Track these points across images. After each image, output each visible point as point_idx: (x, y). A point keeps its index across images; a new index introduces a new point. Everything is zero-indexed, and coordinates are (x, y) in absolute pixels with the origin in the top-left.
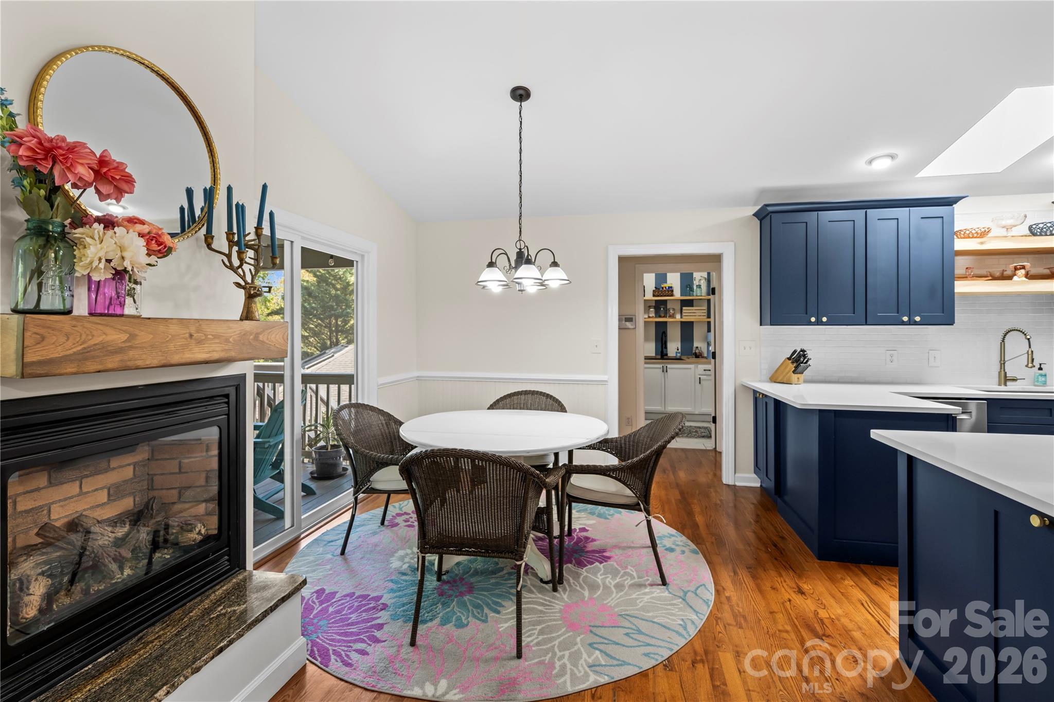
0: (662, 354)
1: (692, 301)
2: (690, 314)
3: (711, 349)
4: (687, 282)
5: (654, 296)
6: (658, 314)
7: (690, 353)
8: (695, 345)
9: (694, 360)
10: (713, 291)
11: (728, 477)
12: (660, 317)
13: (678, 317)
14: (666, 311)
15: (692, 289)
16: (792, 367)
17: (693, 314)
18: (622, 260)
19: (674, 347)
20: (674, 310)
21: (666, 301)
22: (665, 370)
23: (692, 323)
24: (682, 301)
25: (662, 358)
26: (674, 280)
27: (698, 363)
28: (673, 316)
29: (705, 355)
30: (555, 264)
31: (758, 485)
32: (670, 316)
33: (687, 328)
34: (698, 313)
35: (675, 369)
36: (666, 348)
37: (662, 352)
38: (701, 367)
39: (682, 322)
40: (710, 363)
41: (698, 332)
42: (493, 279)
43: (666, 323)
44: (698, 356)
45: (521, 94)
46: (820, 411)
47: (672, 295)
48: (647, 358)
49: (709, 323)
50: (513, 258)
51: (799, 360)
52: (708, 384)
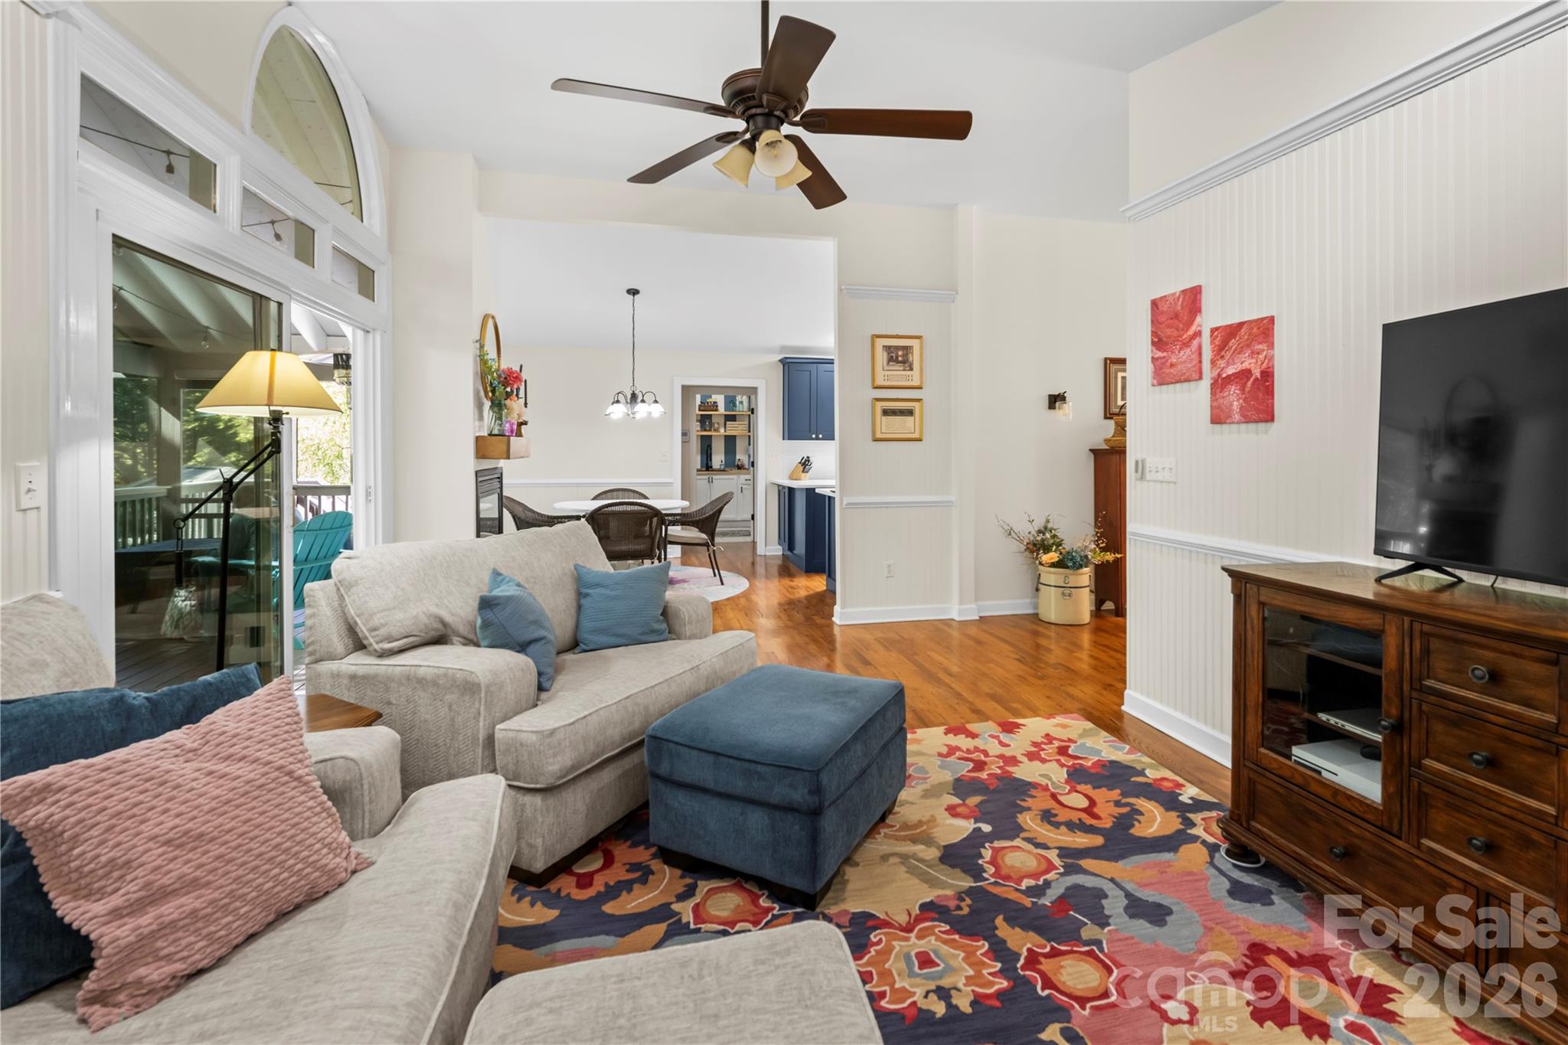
0: (707, 467)
1: (735, 416)
2: (734, 428)
3: (752, 460)
4: (731, 402)
5: (700, 410)
6: (703, 428)
7: (733, 465)
8: (738, 457)
9: (736, 471)
10: (752, 411)
11: (761, 550)
12: (705, 430)
13: (722, 430)
14: (711, 424)
15: (735, 405)
16: (801, 468)
17: (735, 429)
18: (684, 387)
19: (718, 459)
20: (718, 424)
21: (711, 415)
22: (711, 481)
23: (735, 437)
24: (726, 415)
25: (707, 470)
26: (720, 399)
27: (739, 474)
28: (717, 430)
29: (747, 467)
30: (656, 401)
31: (781, 553)
32: (715, 430)
33: (730, 441)
34: (741, 427)
35: (718, 478)
36: (711, 460)
37: (707, 464)
38: (743, 477)
39: (725, 436)
40: (749, 474)
41: (740, 445)
42: (618, 411)
43: (711, 436)
44: (740, 467)
45: (634, 292)
46: (807, 489)
47: (717, 410)
48: (698, 470)
49: (749, 436)
50: (629, 396)
51: (805, 464)
52: (748, 493)
